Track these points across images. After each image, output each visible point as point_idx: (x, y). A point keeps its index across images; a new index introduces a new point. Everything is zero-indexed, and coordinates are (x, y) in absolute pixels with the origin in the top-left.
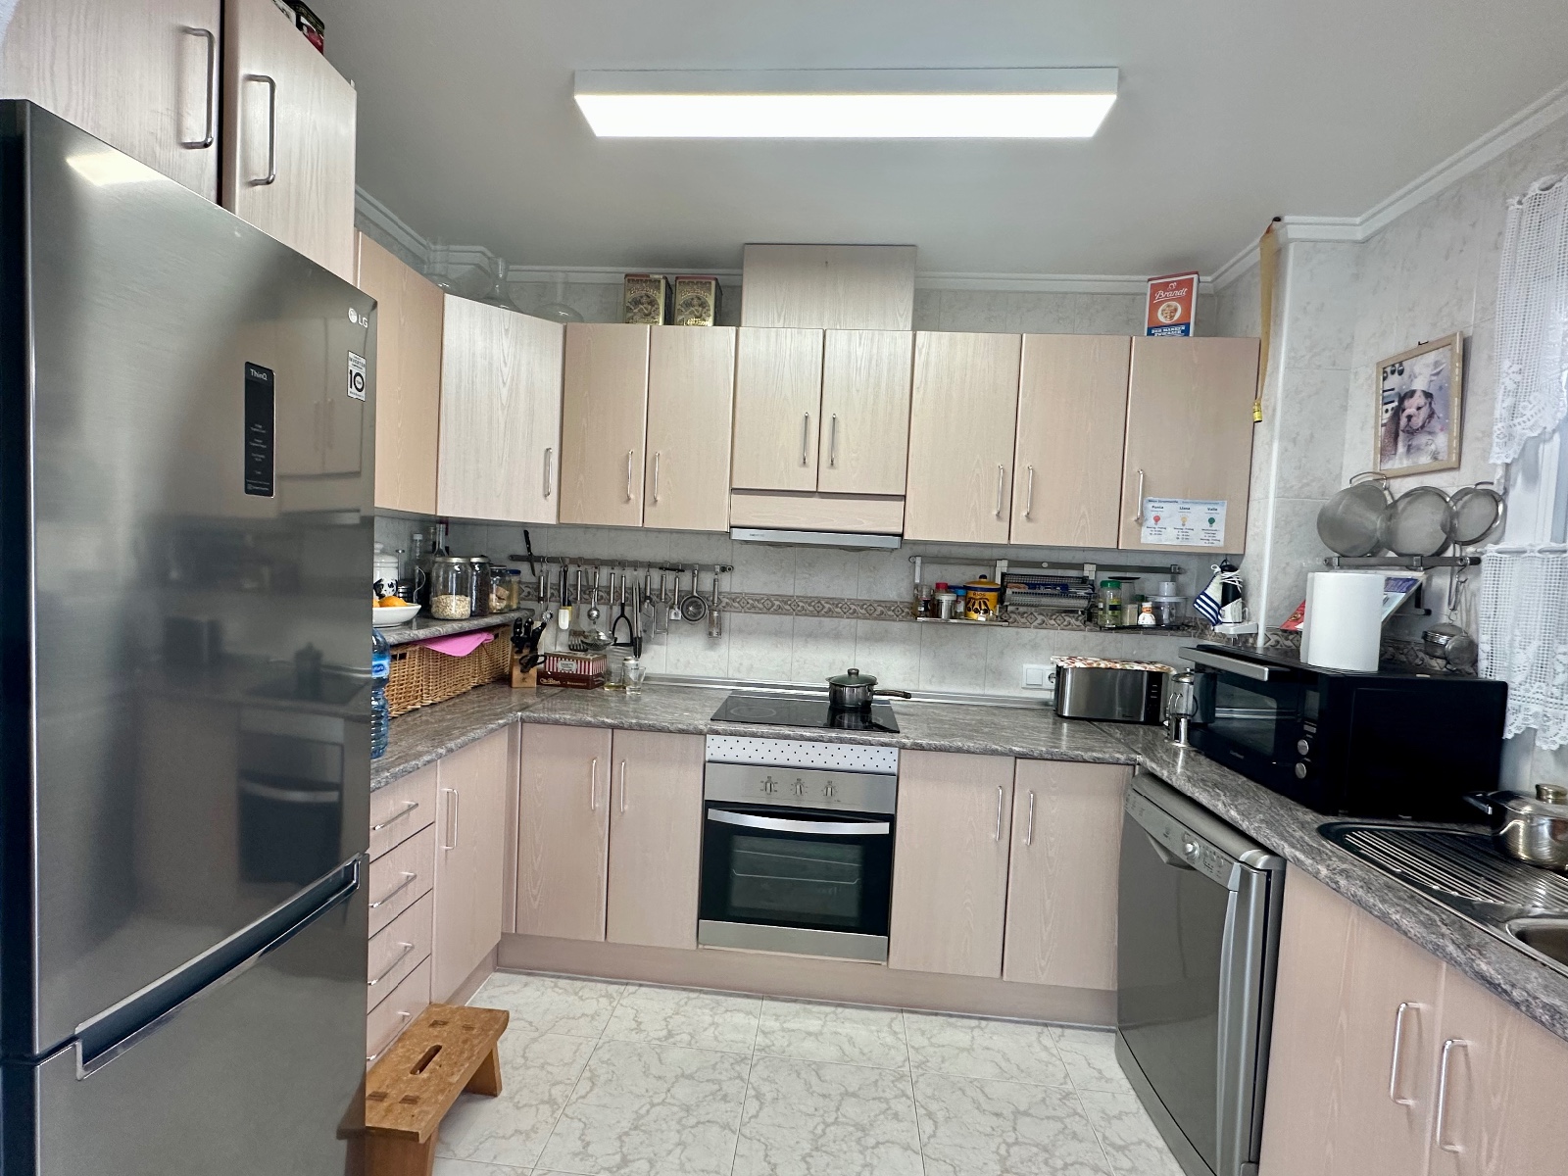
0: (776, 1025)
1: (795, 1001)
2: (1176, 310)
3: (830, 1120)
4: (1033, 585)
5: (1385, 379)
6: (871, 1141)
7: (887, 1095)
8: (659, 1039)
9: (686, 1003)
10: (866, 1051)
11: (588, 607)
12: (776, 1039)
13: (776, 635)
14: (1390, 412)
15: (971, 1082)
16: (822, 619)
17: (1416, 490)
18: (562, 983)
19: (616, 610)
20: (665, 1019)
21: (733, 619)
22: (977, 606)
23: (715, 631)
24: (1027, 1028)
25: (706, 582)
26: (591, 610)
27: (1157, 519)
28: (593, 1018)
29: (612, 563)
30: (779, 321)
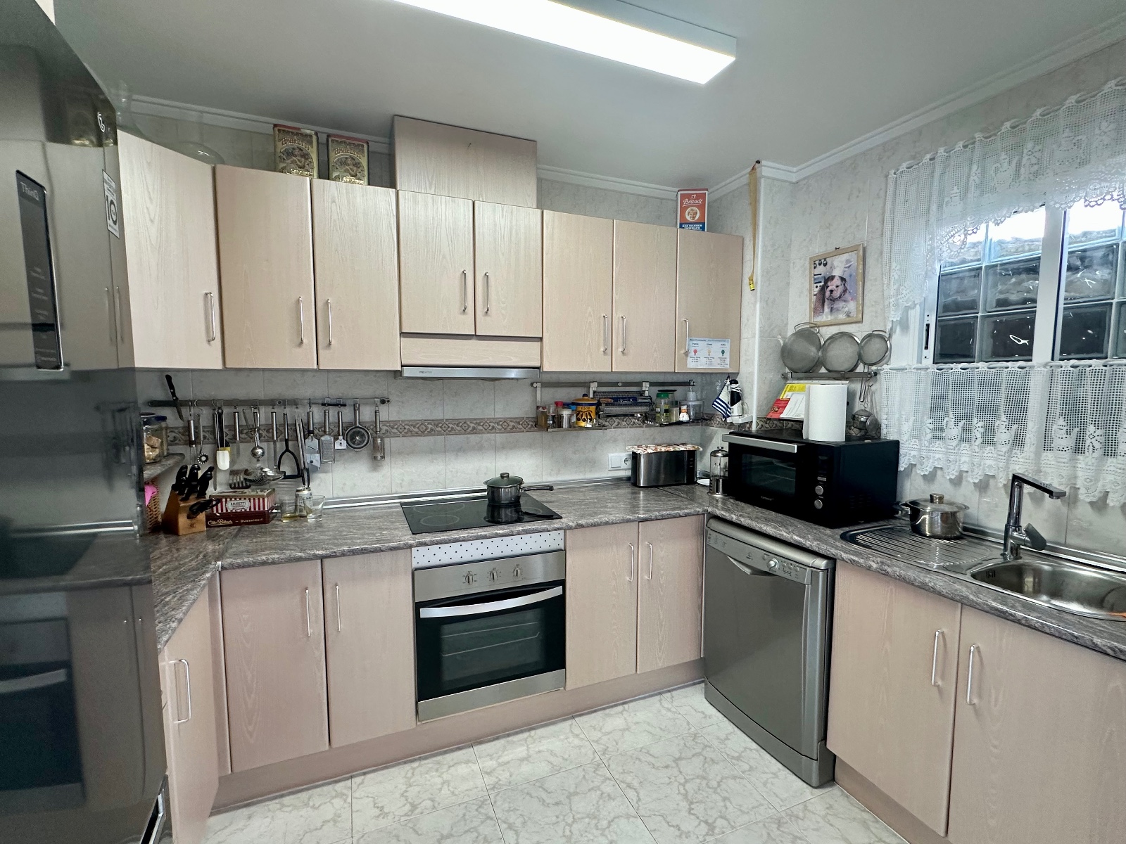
0: (492, 764)
1: (497, 738)
2: (696, 213)
3: (570, 821)
4: (616, 400)
5: (815, 268)
6: (605, 823)
7: (596, 784)
8: (406, 815)
9: (413, 774)
10: (566, 756)
11: (251, 446)
12: (499, 774)
13: (431, 453)
14: (819, 288)
15: (641, 751)
16: (469, 436)
17: (835, 335)
18: (287, 800)
19: (281, 446)
20: (402, 795)
21: (392, 443)
22: (584, 417)
23: (377, 455)
24: (651, 700)
25: (366, 414)
26: (255, 449)
27: (695, 351)
28: (335, 822)
29: (272, 403)
30: (431, 189)
